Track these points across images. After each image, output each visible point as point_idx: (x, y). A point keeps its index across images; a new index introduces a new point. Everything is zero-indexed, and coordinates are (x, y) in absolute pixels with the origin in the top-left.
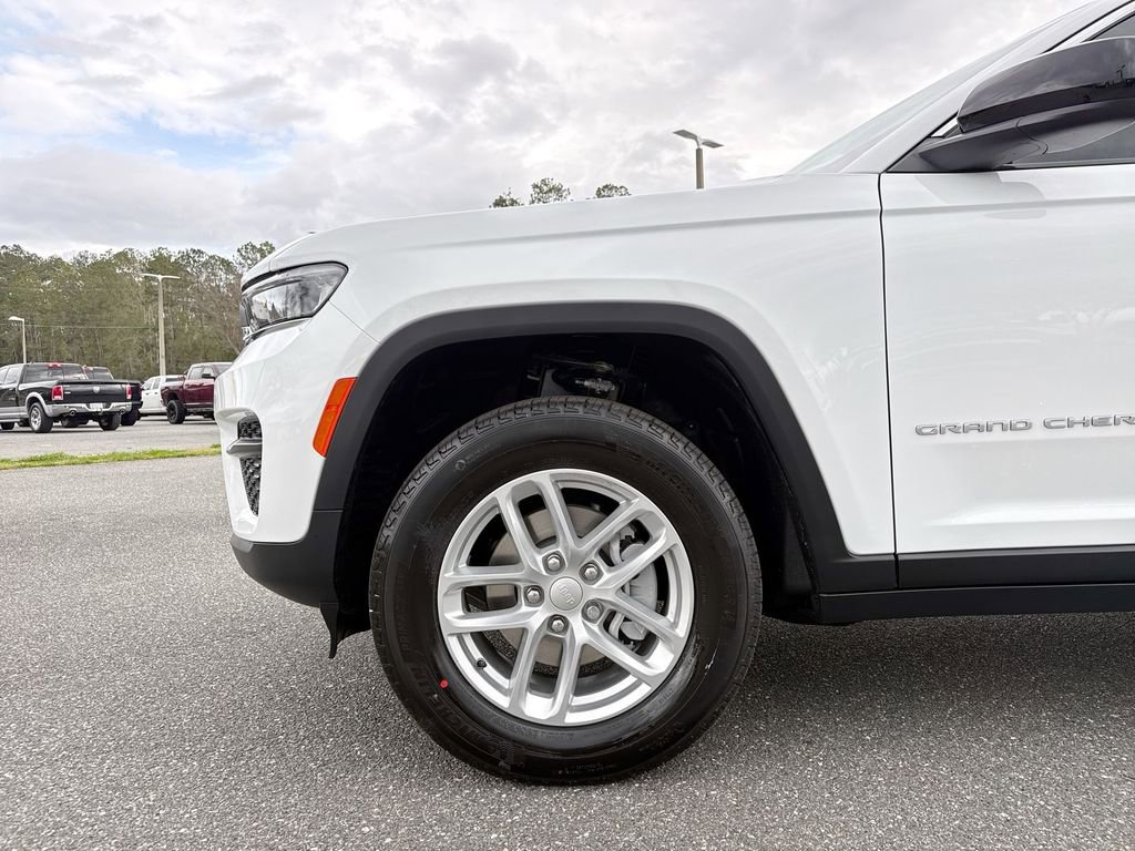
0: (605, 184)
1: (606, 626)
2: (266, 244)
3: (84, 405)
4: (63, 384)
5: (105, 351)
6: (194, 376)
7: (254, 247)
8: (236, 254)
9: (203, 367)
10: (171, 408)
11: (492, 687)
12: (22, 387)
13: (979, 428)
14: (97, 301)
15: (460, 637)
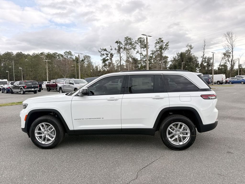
0: (140, 37)
1: (50, 136)
2: (70, 51)
3: (30, 89)
4: (26, 85)
5: (38, 73)
6: (52, 82)
7: (67, 52)
8: (64, 54)
9: (53, 81)
10: (47, 88)
11: (40, 141)
12: (20, 86)
13: (80, 119)
14: (36, 63)
15: (37, 137)
